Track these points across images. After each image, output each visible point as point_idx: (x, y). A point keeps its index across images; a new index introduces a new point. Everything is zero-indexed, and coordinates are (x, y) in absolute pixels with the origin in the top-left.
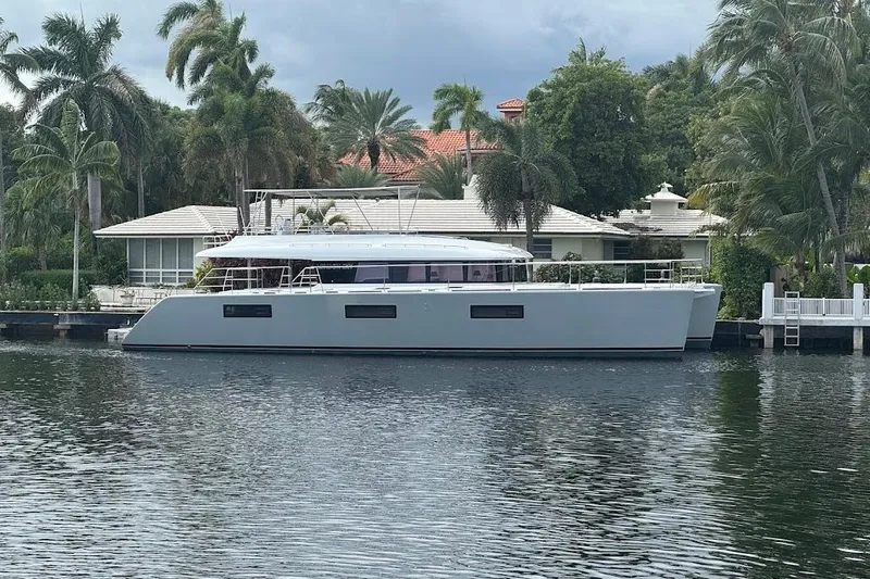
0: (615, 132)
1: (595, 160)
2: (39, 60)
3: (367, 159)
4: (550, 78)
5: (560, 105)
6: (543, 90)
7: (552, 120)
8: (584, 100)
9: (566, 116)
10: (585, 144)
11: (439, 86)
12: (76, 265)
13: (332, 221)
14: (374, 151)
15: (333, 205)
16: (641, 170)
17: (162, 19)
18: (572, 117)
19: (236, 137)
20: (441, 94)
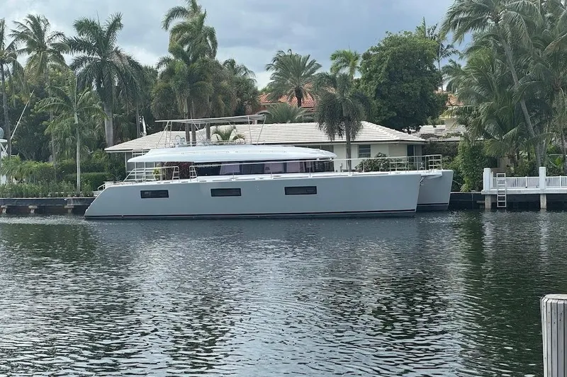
0: (415, 77)
1: (403, 94)
2: (74, 45)
3: (295, 99)
4: (375, 45)
5: (380, 61)
6: (371, 52)
7: (375, 71)
8: (395, 58)
9: (384, 69)
10: (396, 85)
11: (334, 52)
12: (78, 170)
13: (235, 138)
14: (299, 94)
15: (235, 128)
16: (433, 101)
17: (164, 18)
18: (387, 69)
19: (181, 88)
20: (334, 57)
